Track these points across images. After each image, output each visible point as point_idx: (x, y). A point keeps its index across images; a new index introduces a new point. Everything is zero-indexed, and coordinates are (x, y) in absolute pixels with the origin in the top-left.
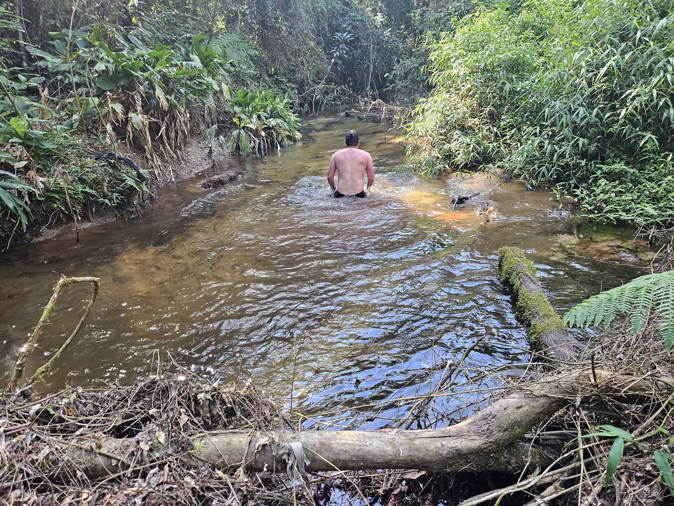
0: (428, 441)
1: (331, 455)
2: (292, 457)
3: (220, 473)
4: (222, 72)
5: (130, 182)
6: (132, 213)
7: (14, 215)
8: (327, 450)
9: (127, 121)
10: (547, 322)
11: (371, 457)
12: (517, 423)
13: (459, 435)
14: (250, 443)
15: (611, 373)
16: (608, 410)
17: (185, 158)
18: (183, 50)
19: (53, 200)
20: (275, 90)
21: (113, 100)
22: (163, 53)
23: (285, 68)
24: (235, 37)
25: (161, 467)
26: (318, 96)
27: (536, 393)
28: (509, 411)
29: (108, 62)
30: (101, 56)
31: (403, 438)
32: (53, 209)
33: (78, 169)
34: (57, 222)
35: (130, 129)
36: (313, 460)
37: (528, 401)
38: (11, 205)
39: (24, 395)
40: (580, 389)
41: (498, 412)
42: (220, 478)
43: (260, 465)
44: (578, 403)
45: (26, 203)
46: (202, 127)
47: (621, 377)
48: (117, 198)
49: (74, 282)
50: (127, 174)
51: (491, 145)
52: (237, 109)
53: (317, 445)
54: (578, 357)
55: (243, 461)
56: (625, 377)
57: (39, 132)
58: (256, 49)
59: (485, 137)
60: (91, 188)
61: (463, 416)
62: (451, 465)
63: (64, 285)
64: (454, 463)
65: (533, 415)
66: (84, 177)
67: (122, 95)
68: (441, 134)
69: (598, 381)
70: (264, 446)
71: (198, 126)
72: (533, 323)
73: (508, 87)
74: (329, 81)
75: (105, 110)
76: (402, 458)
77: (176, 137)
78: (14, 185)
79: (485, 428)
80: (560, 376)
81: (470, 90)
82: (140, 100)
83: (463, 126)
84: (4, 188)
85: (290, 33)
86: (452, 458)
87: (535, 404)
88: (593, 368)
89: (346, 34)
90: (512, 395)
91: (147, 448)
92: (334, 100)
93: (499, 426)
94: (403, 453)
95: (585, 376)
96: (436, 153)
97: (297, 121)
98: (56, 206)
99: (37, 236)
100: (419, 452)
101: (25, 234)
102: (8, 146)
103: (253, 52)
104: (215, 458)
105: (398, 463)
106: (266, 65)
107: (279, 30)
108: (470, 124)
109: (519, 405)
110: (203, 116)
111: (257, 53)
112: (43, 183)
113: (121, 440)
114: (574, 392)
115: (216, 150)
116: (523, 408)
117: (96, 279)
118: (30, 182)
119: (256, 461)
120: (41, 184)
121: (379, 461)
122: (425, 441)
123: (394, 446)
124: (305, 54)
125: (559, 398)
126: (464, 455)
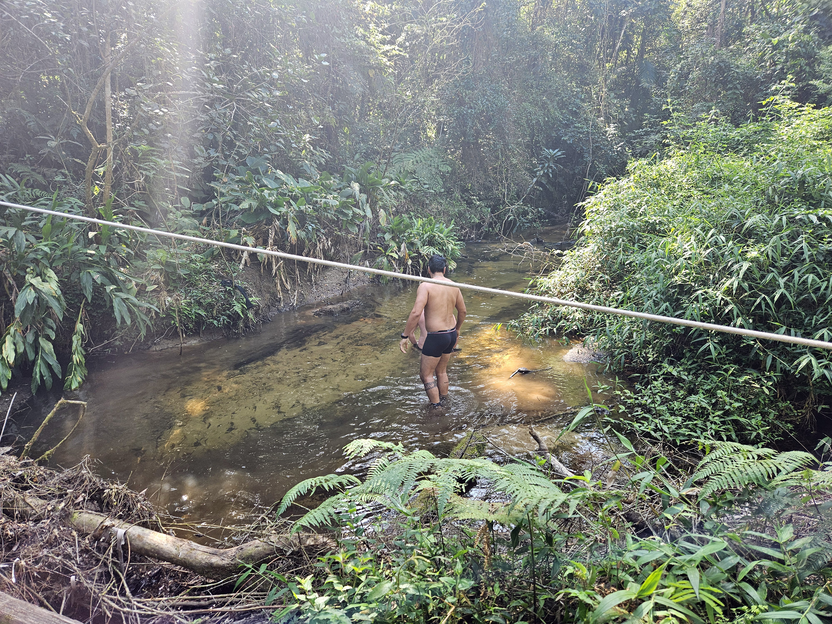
0: (201, 553)
1: (140, 544)
2: (115, 537)
3: (75, 533)
5: (238, 308)
6: (236, 334)
8: (139, 540)
11: (163, 552)
14: (101, 522)
24: (431, 152)
26: (512, 217)
28: (251, 547)
29: (257, 199)
31: (188, 547)
32: (171, 325)
33: (199, 293)
34: (173, 335)
46: (343, 254)
48: (224, 320)
50: (239, 300)
53: (136, 536)
55: (93, 532)
60: (205, 310)
71: (339, 253)
76: (179, 558)
79: (233, 554)
82: (274, 234)
89: (556, 150)
91: (50, 509)
92: (532, 222)
93: (240, 555)
94: (182, 555)
98: (173, 322)
100: (191, 558)
103: (445, 169)
105: (177, 561)
106: (461, 181)
109: (258, 545)
111: (450, 169)
115: (357, 275)
119: (99, 534)
120: (167, 303)
122: (198, 552)
123: (178, 550)
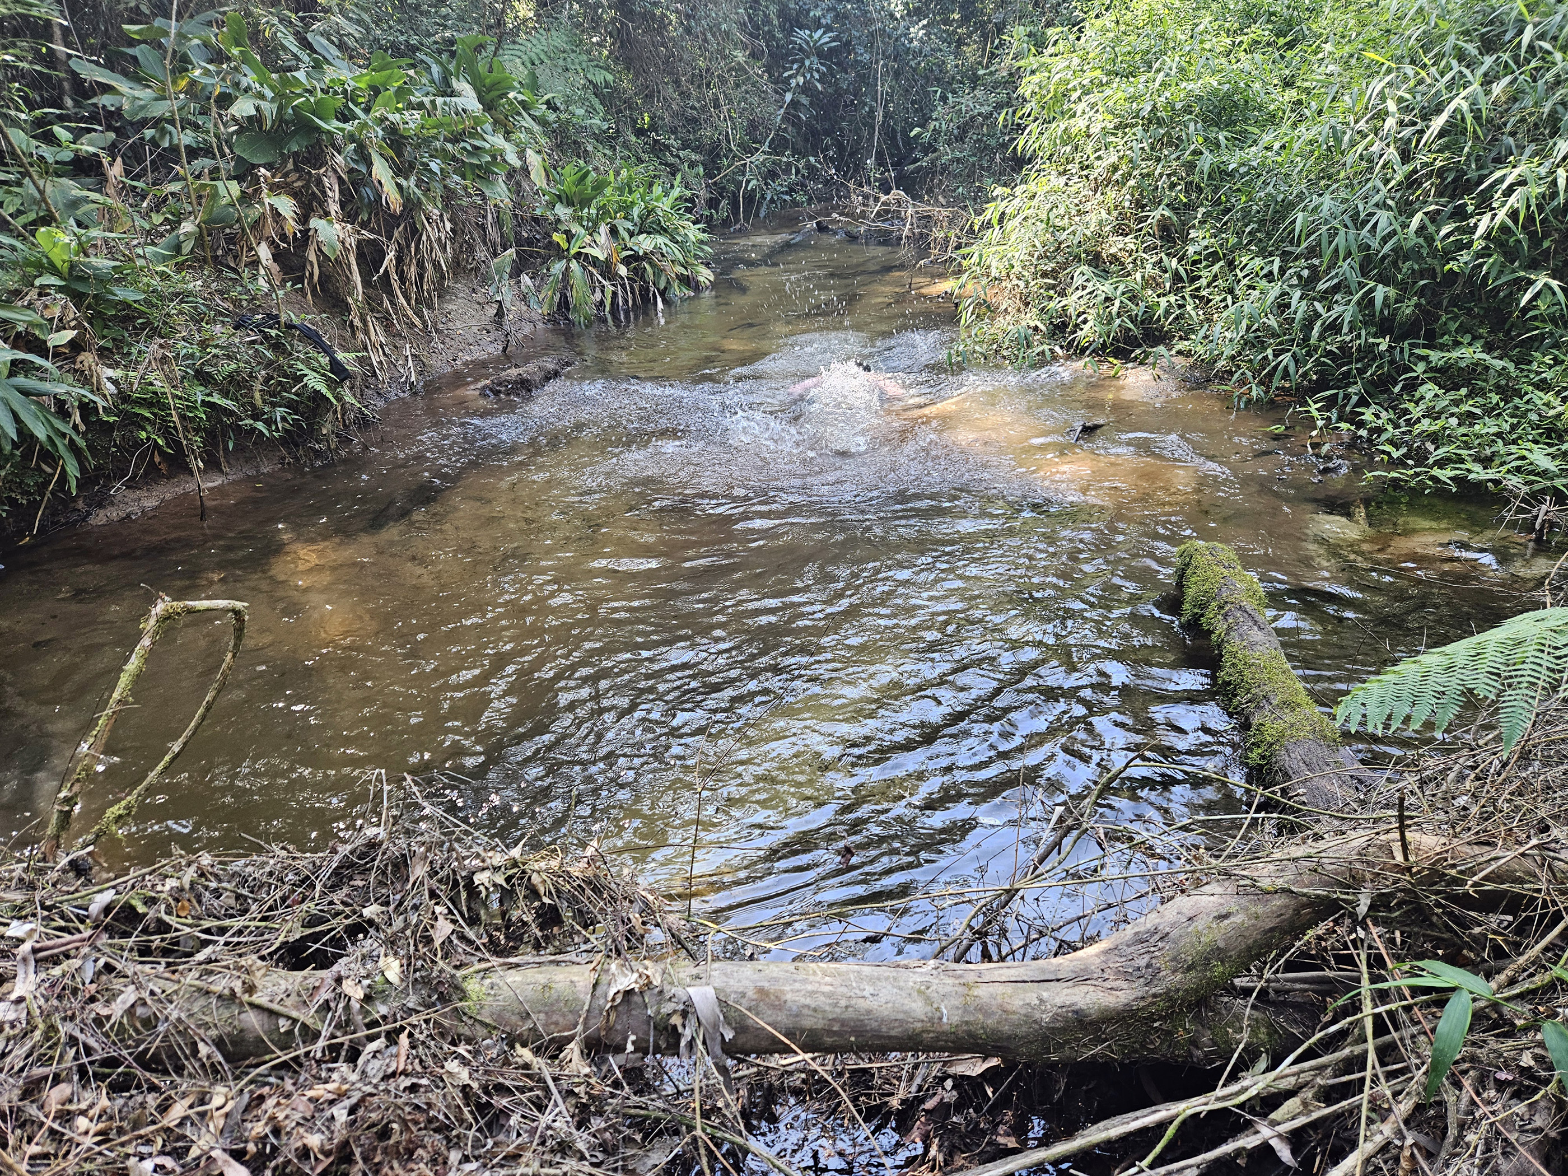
0: (1009, 988)
1: (781, 1017)
2: (692, 1020)
3: (525, 1054)
4: (528, 122)
5: (315, 382)
6: (318, 454)
7: (49, 457)
8: (773, 1007)
9: (306, 237)
10: (1289, 718)
11: (875, 1025)
12: (1218, 953)
13: (1081, 978)
14: (595, 986)
15: (1443, 840)
16: (1432, 926)
17: (440, 326)
18: (435, 69)
19: (137, 422)
20: (652, 166)
21: (274, 188)
22: (390, 77)
23: (675, 115)
24: (558, 40)
25: (392, 1037)
26: (754, 182)
27: (1265, 883)
28: (1199, 924)
29: (262, 96)
30: (244, 82)
31: (950, 981)
32: (138, 444)
33: (195, 349)
34: (146, 473)
35: (312, 257)
36: (741, 1028)
37: (1244, 901)
38: (41, 432)
39: (77, 868)
40: (1368, 876)
41: (1173, 925)
42: (527, 1066)
43: (619, 1039)
44: (1362, 909)
45: (75, 427)
46: (481, 253)
47: (1467, 849)
48: (284, 419)
49: (190, 611)
50: (307, 361)
51: (1163, 301)
52: (562, 211)
53: (751, 994)
54: (1363, 803)
55: (580, 1028)
56: (1477, 850)
57: (102, 263)
58: (607, 68)
59: (1148, 282)
60: (225, 394)
61: (1087, 934)
62: (1060, 1046)
63: (166, 618)
64: (1067, 1042)
65: (1256, 935)
66: (208, 369)
67: (293, 177)
68: (1045, 275)
69: (1412, 858)
70: (628, 993)
71: (471, 249)
72: (1255, 721)
73: (1207, 161)
74: (778, 146)
75: (256, 211)
76: (946, 1028)
77: (421, 277)
78: (47, 386)
79: (1142, 962)
80: (1321, 845)
81: (1115, 169)
82: (336, 188)
83: (1098, 255)
84: (25, 393)
85: (688, 30)
86: (1063, 1030)
87: (1260, 909)
88: (1402, 829)
89: (820, 32)
90: (1206, 889)
91: (360, 994)
92: (791, 191)
93: (1174, 959)
94: (950, 1016)
95: (1381, 847)
96: (1031, 318)
97: (702, 242)
98: (143, 435)
99: (100, 505)
100: (987, 1014)
101: (74, 500)
102: (33, 294)
103: (600, 77)
104: (514, 1019)
105: (937, 1039)
106: (630, 108)
107: (663, 24)
108: (1113, 250)
109: (1224, 912)
110: (483, 227)
111: (610, 78)
112: (115, 382)
113: (299, 975)
114: (1354, 882)
115: (514, 308)
116: (1232, 919)
117: (239, 605)
118: (84, 379)
119: (609, 1029)
120: (109, 385)
121: (893, 1033)
122: (1000, 988)
123: (928, 1001)
124: (723, 81)
125: (1318, 896)
126: (1091, 1023)
